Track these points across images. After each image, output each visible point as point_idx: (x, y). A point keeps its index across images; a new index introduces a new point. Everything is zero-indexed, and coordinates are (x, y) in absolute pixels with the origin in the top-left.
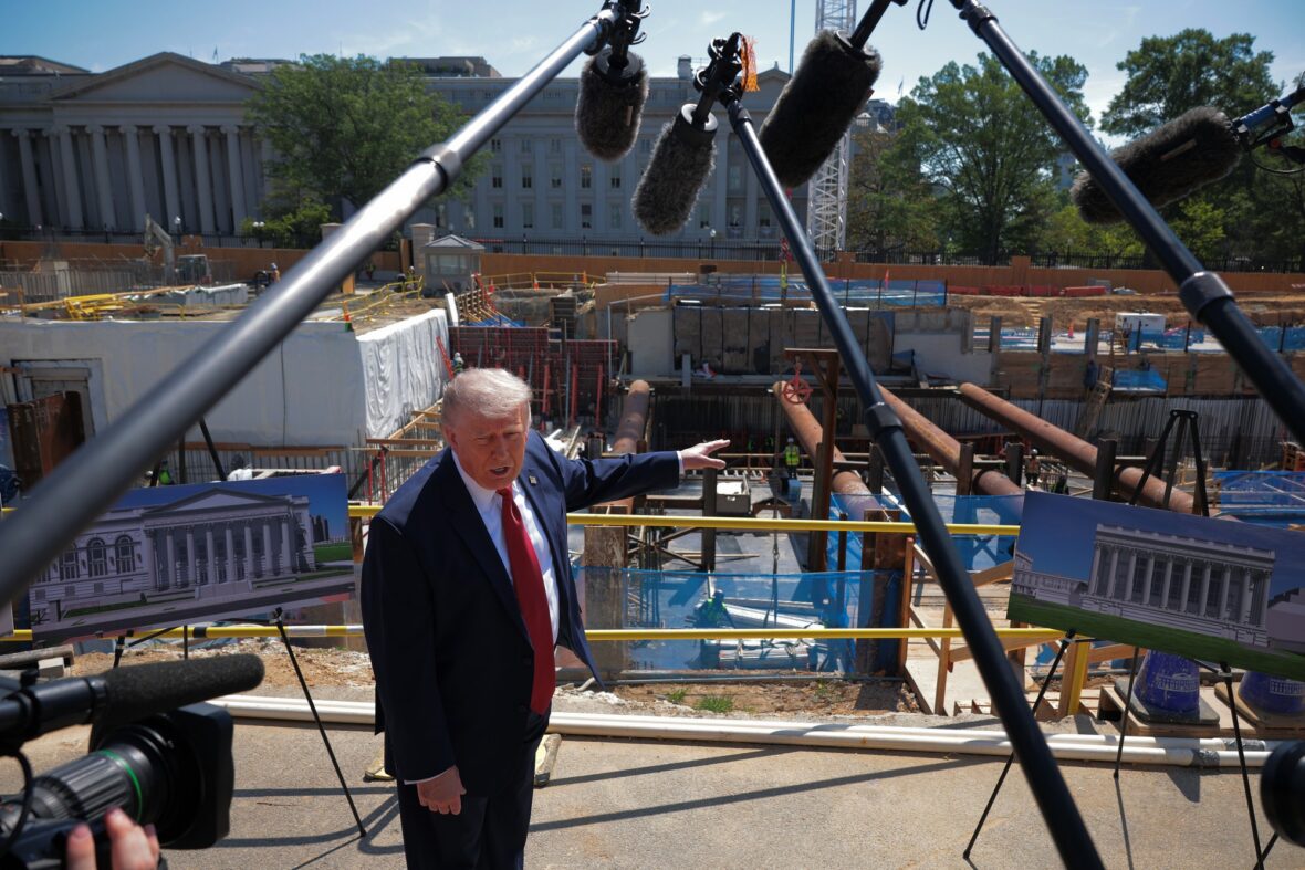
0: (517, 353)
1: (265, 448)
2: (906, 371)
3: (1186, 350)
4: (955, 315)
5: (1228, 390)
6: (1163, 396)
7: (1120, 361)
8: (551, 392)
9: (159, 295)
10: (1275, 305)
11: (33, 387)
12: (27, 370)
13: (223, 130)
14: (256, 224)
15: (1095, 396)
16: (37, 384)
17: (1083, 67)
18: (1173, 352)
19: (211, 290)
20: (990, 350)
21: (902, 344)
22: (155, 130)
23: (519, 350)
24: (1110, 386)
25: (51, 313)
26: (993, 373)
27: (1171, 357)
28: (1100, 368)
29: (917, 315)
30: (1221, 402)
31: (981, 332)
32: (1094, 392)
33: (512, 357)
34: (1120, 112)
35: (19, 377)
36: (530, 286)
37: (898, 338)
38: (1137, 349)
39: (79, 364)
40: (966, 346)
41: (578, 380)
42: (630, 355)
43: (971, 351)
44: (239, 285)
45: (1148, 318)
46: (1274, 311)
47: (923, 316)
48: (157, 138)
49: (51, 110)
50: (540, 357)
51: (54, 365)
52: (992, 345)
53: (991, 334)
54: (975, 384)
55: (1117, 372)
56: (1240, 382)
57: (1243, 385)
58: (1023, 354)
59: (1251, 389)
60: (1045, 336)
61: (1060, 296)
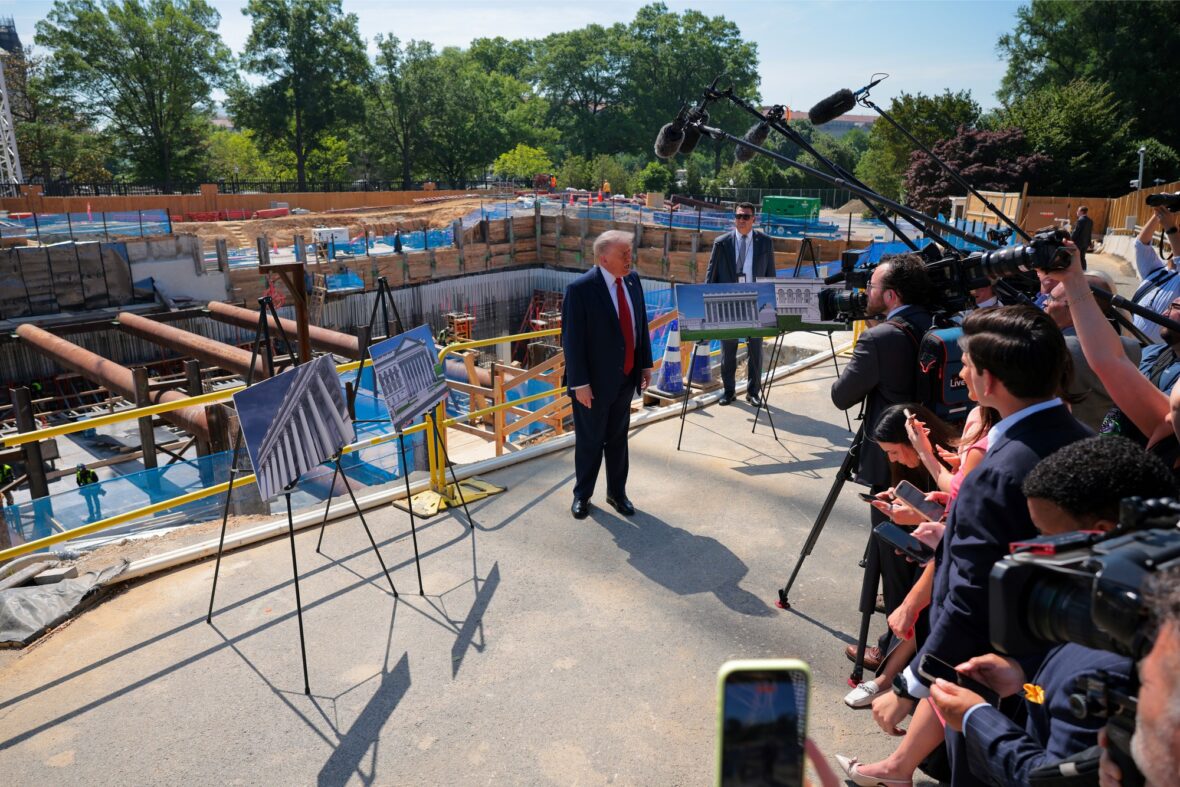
2: (149, 298)
3: (368, 255)
4: (183, 241)
5: (401, 282)
6: (362, 292)
7: (325, 268)
10: (408, 215)
15: (315, 298)
17: (215, 10)
18: (360, 257)
20: (221, 270)
21: (140, 273)
24: (325, 289)
26: (228, 290)
27: (360, 261)
28: (313, 276)
29: (148, 243)
31: (209, 255)
32: (313, 295)
34: (254, 54)
37: (134, 267)
38: (335, 258)
40: (199, 270)
43: (205, 272)
45: (336, 231)
46: (409, 220)
47: (154, 244)
52: (222, 266)
53: (219, 256)
54: (219, 301)
55: (328, 277)
56: (407, 275)
57: (409, 277)
58: (250, 271)
59: (415, 279)
60: (263, 253)
61: (254, 218)
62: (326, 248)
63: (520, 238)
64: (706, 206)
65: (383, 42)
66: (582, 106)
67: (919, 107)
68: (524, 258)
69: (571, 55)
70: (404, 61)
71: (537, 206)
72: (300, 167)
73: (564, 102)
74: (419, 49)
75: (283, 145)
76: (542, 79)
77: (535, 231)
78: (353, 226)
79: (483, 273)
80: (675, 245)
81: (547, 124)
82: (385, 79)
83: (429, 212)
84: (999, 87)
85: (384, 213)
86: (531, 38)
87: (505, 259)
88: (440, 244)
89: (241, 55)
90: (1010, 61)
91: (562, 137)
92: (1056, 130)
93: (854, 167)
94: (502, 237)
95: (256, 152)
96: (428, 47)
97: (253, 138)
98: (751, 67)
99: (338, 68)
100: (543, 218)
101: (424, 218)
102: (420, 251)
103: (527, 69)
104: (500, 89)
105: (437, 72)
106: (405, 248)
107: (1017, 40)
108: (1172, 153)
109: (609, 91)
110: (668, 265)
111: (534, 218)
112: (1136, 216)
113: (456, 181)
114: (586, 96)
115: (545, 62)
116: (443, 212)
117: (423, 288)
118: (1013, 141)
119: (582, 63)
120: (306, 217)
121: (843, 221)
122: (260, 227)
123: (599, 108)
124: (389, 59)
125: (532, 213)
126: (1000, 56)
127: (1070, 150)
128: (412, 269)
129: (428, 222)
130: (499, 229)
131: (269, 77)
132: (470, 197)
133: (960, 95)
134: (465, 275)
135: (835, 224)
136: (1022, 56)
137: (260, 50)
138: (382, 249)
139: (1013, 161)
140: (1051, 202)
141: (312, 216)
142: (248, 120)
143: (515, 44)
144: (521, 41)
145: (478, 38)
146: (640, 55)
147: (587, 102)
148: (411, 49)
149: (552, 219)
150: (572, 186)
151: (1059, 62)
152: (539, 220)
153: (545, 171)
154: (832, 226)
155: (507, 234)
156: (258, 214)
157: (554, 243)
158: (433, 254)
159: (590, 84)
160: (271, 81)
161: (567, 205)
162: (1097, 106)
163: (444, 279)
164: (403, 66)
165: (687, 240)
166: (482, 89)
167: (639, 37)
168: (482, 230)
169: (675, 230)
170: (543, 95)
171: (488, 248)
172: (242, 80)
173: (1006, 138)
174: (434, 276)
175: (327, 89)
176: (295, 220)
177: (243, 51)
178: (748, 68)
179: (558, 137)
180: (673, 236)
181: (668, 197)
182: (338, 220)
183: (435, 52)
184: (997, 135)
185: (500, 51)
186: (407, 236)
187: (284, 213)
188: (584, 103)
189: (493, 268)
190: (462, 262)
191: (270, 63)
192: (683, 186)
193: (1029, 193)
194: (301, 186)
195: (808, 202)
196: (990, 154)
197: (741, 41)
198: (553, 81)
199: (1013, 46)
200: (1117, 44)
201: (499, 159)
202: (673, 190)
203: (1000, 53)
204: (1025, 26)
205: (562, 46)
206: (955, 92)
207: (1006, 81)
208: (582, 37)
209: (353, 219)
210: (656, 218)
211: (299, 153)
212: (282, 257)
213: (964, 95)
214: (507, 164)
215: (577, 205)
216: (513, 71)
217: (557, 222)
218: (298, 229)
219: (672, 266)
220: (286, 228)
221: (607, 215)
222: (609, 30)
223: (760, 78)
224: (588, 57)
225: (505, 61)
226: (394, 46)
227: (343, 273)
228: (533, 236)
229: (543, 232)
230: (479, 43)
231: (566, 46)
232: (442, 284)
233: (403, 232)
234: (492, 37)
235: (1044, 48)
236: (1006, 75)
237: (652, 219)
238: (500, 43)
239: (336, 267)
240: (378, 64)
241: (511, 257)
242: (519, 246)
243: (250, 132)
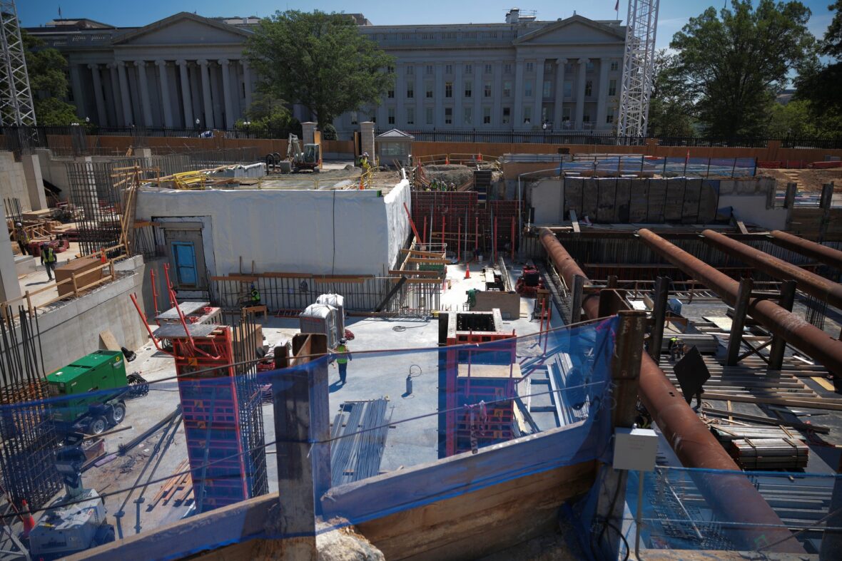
0: (456, 209)
1: (320, 277)
2: (727, 221)
4: (763, 182)
8: (480, 235)
9: (220, 171)
11: (166, 235)
12: (162, 223)
13: (219, 63)
14: (245, 123)
16: (168, 233)
19: (246, 167)
20: (786, 207)
21: (724, 202)
22: (177, 63)
23: (458, 207)
25: (166, 185)
26: (787, 223)
29: (736, 183)
31: (780, 194)
33: (453, 211)
35: (157, 228)
36: (444, 163)
37: (721, 198)
39: (197, 220)
40: (769, 204)
41: (498, 228)
42: (533, 210)
43: (773, 207)
44: (260, 164)
47: (740, 183)
48: (178, 68)
49: (112, 51)
50: (471, 211)
51: (179, 220)
52: (787, 204)
53: (787, 197)
54: (781, 230)
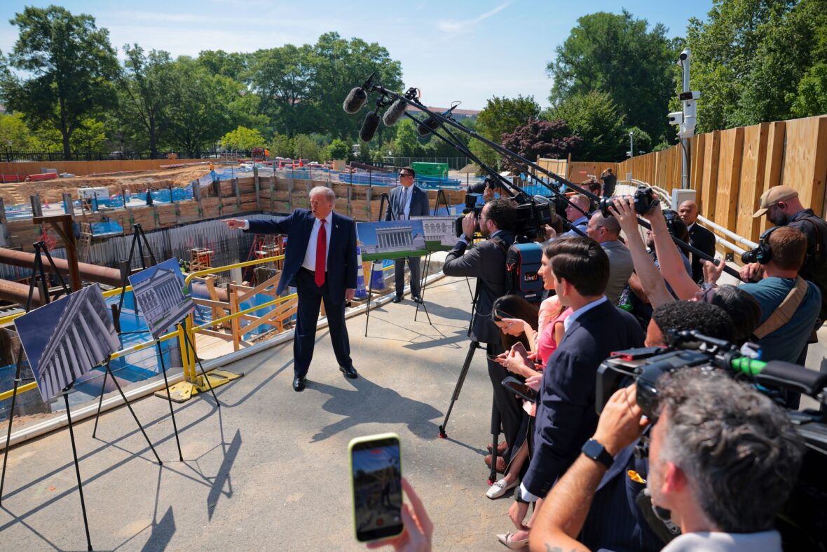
3: (125, 207)
5: (153, 227)
6: (122, 236)
7: (90, 218)
10: (157, 177)
18: (119, 209)
24: (91, 234)
27: (119, 212)
28: (80, 225)
30: (152, 234)
32: (81, 239)
38: (97, 210)
45: (98, 190)
46: (157, 181)
55: (93, 225)
56: (157, 222)
57: (160, 223)
58: (25, 223)
59: (164, 224)
60: (36, 208)
61: (27, 181)
62: (89, 203)
63: (244, 193)
64: (374, 169)
65: (130, 50)
66: (284, 100)
67: (504, 106)
68: (247, 207)
69: (274, 64)
70: (148, 64)
71: (255, 170)
72: (65, 141)
73: (271, 97)
74: (159, 57)
75: (50, 124)
76: (254, 81)
77: (255, 188)
78: (112, 186)
79: (218, 219)
80: (355, 196)
81: (259, 112)
82: (133, 77)
83: (173, 175)
84: (550, 94)
85: (137, 176)
86: (244, 52)
87: (234, 208)
88: (183, 198)
89: (11, 55)
90: (555, 78)
91: (270, 121)
92: (584, 121)
93: (467, 143)
94: (230, 192)
95: (26, 130)
96: (166, 55)
97: (24, 119)
98: (398, 77)
99: (94, 68)
100: (260, 178)
101: (169, 180)
102: (167, 204)
103: (243, 74)
104: (223, 87)
105: (173, 74)
106: (155, 202)
107: (558, 67)
108: (647, 136)
109: (303, 90)
110: (351, 209)
111: (253, 178)
112: (631, 173)
113: (193, 152)
114: (286, 93)
115: (255, 70)
116: (184, 175)
117: (171, 231)
118: (561, 128)
119: (282, 71)
120: (72, 179)
121: (463, 178)
122: (33, 188)
123: (296, 102)
124: (135, 62)
125: (252, 175)
126: (549, 75)
127: (592, 134)
128: (161, 217)
129: (172, 182)
130: (228, 187)
131: (36, 73)
132: (205, 164)
133: (528, 98)
134: (204, 221)
135: (459, 180)
136: (561, 76)
137: (27, 52)
138: (136, 203)
139: (561, 140)
140: (585, 165)
141: (77, 178)
142: (19, 105)
143: (233, 55)
144: (237, 54)
145: (205, 50)
146: (323, 66)
147: (288, 98)
148: (153, 56)
149: (267, 179)
150: (280, 156)
151: (582, 80)
152: (257, 180)
153: (259, 145)
154: (457, 182)
155: (234, 190)
156: (30, 177)
157: (269, 196)
158: (177, 206)
159: (289, 86)
160: (37, 76)
161: (277, 169)
162: (605, 107)
163: (187, 224)
164: (147, 68)
165: (363, 192)
166: (210, 87)
167: (322, 54)
168: (215, 188)
169: (354, 186)
170: (255, 92)
171: (220, 200)
172: (12, 74)
173: (556, 126)
174: (179, 222)
175: (86, 84)
176: (63, 182)
177: (13, 52)
178: (396, 78)
179: (268, 122)
180: (353, 190)
181: (348, 163)
182: (99, 181)
183: (172, 59)
184: (551, 124)
185: (221, 60)
186: (156, 193)
187: (53, 177)
188: (286, 98)
189: (225, 214)
190: (201, 211)
191: (35, 63)
192: (358, 156)
193: (573, 160)
194: (67, 156)
195: (441, 166)
196: (548, 136)
197: (390, 60)
198: (262, 82)
199: (556, 70)
200: (613, 71)
201: (225, 137)
202: (351, 158)
203: (549, 73)
204: (561, 58)
205: (267, 59)
206: (525, 97)
207: (553, 91)
208: (281, 53)
209: (112, 180)
210: (341, 178)
211: (64, 131)
212: (53, 210)
213: (530, 98)
214: (232, 140)
215: (284, 169)
216: (232, 75)
217: (271, 181)
218: (66, 188)
219: (354, 210)
220: (55, 188)
221: (306, 176)
222: (300, 49)
223: (404, 84)
224: (286, 67)
225: (226, 67)
226: (139, 54)
227: (106, 221)
228: (254, 191)
229: (260, 189)
230: (205, 54)
231: (270, 58)
232: (186, 228)
233: (153, 190)
234: (215, 50)
235: (573, 71)
236: (553, 87)
237: (338, 178)
238: (221, 55)
239: (99, 217)
240: (126, 66)
241: (238, 206)
242: (243, 199)
243: (21, 114)
